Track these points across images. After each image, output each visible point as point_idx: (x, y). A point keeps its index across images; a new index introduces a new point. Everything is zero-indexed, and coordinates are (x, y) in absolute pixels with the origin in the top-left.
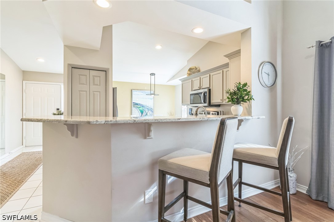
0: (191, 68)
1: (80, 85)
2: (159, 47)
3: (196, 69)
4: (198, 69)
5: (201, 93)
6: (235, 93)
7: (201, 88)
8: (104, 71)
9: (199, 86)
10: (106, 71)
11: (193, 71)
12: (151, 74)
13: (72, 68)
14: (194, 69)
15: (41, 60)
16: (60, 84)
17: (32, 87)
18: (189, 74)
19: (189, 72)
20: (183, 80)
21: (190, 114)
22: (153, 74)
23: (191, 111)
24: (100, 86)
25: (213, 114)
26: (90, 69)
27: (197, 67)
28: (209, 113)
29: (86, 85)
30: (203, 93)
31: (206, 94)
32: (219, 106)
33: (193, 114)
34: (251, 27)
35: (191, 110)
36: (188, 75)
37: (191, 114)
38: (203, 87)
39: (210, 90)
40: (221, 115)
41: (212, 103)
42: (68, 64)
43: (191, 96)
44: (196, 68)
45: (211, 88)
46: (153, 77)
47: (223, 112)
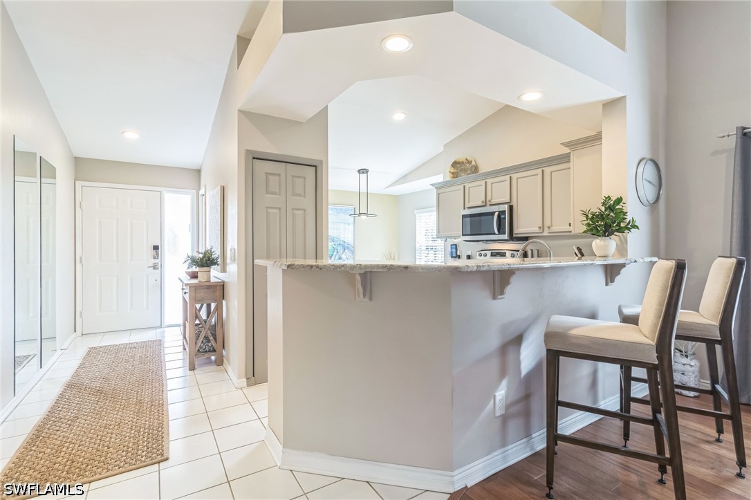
0: (458, 161)
1: (268, 195)
2: (399, 116)
3: (470, 162)
4: (473, 163)
5: (493, 214)
6: (601, 216)
7: (488, 203)
8: (311, 166)
9: (484, 199)
10: (315, 166)
11: (462, 169)
12: (359, 171)
13: (254, 158)
14: (463, 163)
15: (132, 135)
16: (159, 189)
17: (98, 195)
18: (453, 173)
19: (453, 170)
20: (440, 187)
21: (452, 257)
22: (363, 171)
23: (454, 250)
24: (305, 197)
25: (513, 256)
26: (286, 162)
27: (469, 159)
28: (502, 255)
29: (280, 195)
30: (497, 214)
31: (503, 216)
32: (526, 239)
33: (459, 257)
34: (624, 97)
35: (455, 246)
36: (452, 175)
37: (455, 257)
38: (494, 201)
39: (511, 208)
40: (532, 256)
41: (516, 234)
42: (247, 150)
43: (464, 219)
44: (468, 161)
45: (514, 203)
46: (363, 176)
47: (538, 250)
